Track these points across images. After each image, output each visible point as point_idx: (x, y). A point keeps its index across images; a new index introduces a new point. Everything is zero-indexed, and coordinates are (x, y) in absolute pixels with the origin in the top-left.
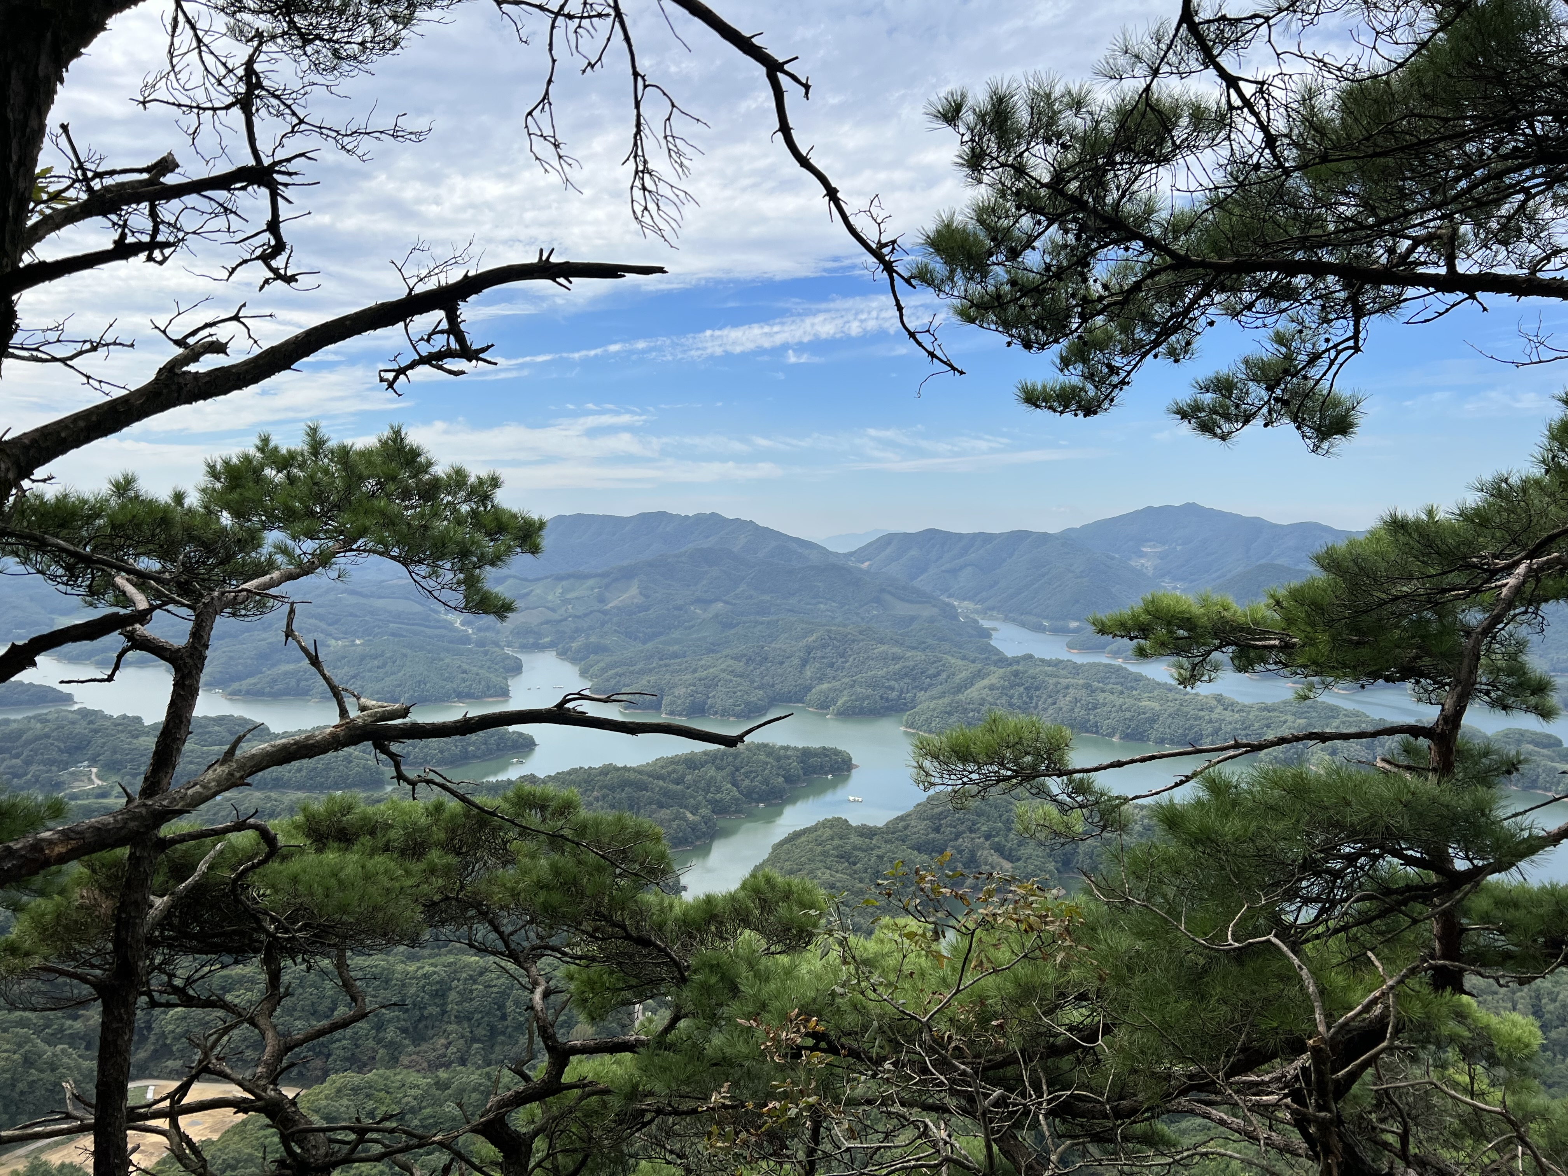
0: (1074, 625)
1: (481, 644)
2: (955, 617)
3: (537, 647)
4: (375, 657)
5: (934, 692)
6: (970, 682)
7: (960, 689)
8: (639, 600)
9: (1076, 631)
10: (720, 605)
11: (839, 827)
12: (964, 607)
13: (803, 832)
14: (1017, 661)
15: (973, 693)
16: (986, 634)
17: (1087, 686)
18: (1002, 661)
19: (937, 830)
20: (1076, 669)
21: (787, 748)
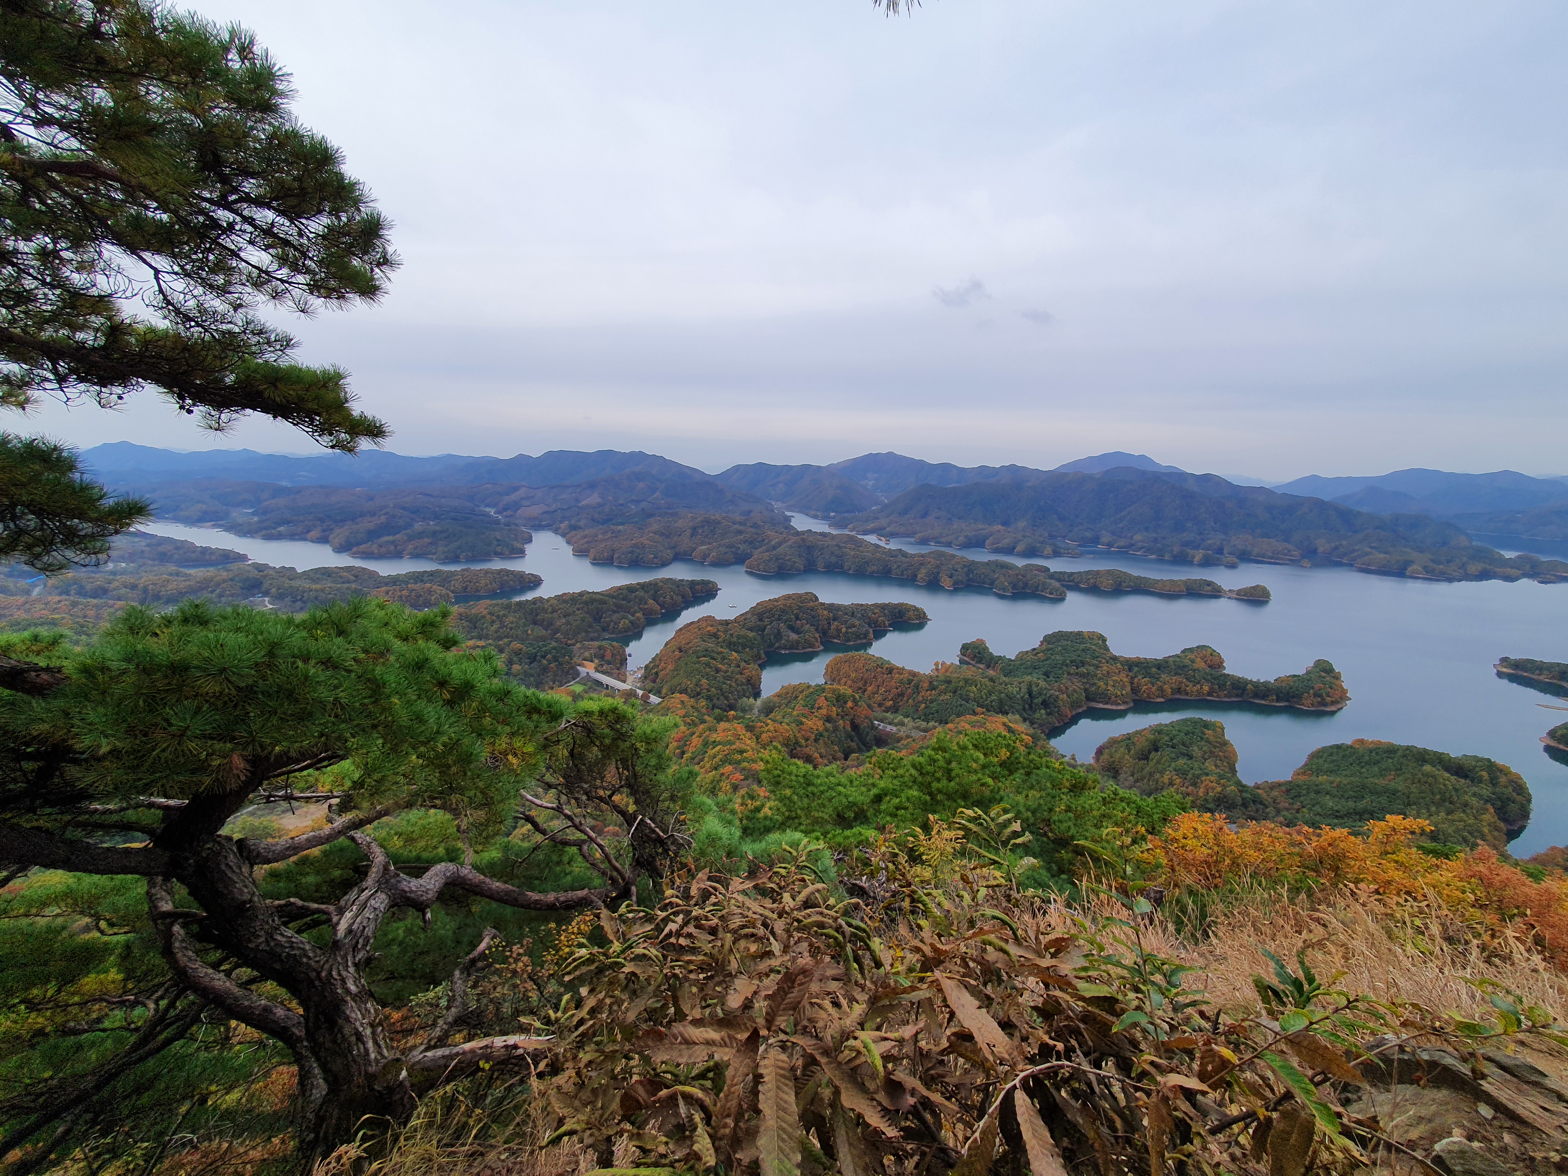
0: (832, 514)
1: (507, 525)
2: (772, 511)
3: (539, 527)
4: (442, 532)
5: (760, 550)
6: (780, 544)
7: (774, 548)
8: (599, 500)
9: (834, 517)
10: (645, 503)
11: (709, 619)
12: (777, 505)
13: (692, 623)
14: (803, 533)
15: (780, 550)
16: (788, 519)
17: (838, 546)
18: (798, 533)
19: (761, 620)
20: (833, 537)
21: (682, 580)
